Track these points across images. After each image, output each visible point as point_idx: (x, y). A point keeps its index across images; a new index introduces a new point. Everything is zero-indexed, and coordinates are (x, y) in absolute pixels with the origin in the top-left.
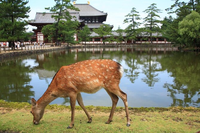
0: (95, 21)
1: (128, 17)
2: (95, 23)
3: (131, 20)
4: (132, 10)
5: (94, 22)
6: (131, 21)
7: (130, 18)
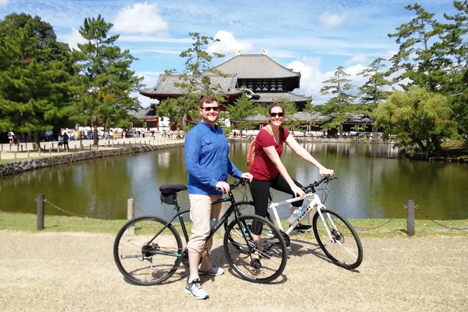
0: (277, 88)
1: (329, 84)
2: (276, 91)
3: (335, 89)
4: (338, 70)
5: (273, 89)
6: (334, 92)
7: (334, 87)
